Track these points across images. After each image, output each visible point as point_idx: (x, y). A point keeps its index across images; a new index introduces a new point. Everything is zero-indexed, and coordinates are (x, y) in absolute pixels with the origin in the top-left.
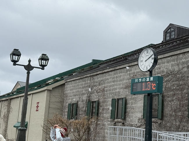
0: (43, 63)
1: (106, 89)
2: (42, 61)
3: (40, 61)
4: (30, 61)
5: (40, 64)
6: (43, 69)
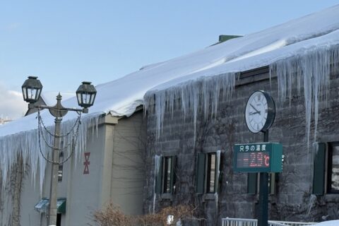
0: (86, 101)
1: (237, 125)
2: (84, 95)
3: (79, 95)
4: (59, 98)
5: (80, 102)
6: (85, 111)
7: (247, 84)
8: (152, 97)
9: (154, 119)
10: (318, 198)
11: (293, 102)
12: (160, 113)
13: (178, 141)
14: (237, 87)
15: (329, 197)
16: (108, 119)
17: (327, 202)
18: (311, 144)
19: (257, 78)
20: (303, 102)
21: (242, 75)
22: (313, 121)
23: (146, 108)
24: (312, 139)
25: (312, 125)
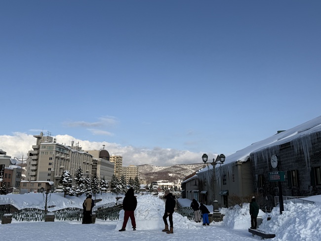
0: (222, 160)
4: (213, 160)
7: (284, 149)
8: (252, 155)
9: (254, 162)
10: (313, 187)
11: (300, 154)
12: (256, 160)
13: (263, 169)
14: (280, 150)
15: (317, 186)
16: (238, 163)
17: (317, 189)
18: (308, 168)
19: (287, 147)
20: (303, 153)
21: (281, 146)
22: (308, 160)
23: (251, 159)
24: (308, 166)
25: (308, 161)
